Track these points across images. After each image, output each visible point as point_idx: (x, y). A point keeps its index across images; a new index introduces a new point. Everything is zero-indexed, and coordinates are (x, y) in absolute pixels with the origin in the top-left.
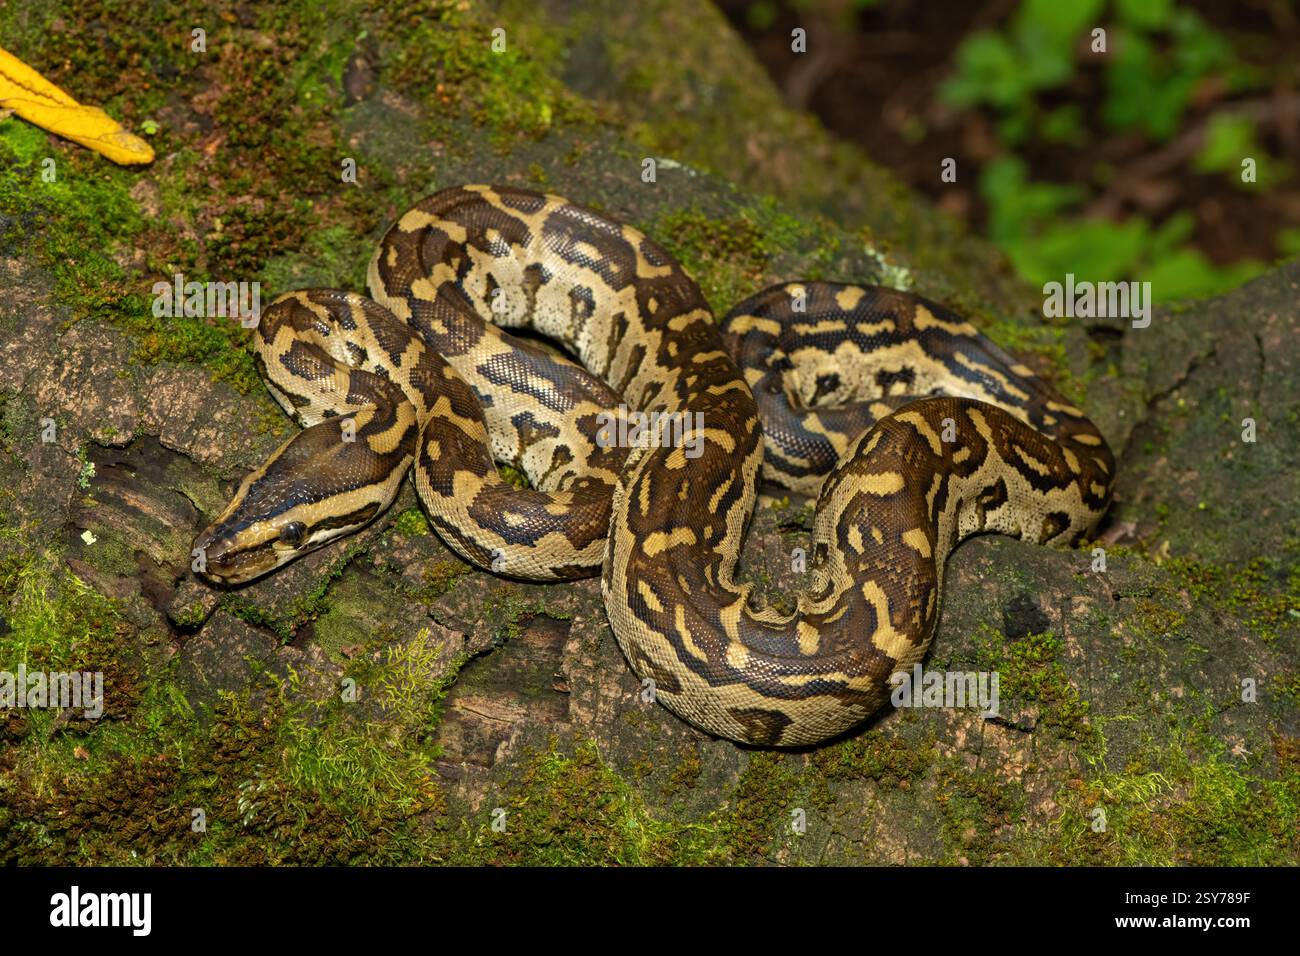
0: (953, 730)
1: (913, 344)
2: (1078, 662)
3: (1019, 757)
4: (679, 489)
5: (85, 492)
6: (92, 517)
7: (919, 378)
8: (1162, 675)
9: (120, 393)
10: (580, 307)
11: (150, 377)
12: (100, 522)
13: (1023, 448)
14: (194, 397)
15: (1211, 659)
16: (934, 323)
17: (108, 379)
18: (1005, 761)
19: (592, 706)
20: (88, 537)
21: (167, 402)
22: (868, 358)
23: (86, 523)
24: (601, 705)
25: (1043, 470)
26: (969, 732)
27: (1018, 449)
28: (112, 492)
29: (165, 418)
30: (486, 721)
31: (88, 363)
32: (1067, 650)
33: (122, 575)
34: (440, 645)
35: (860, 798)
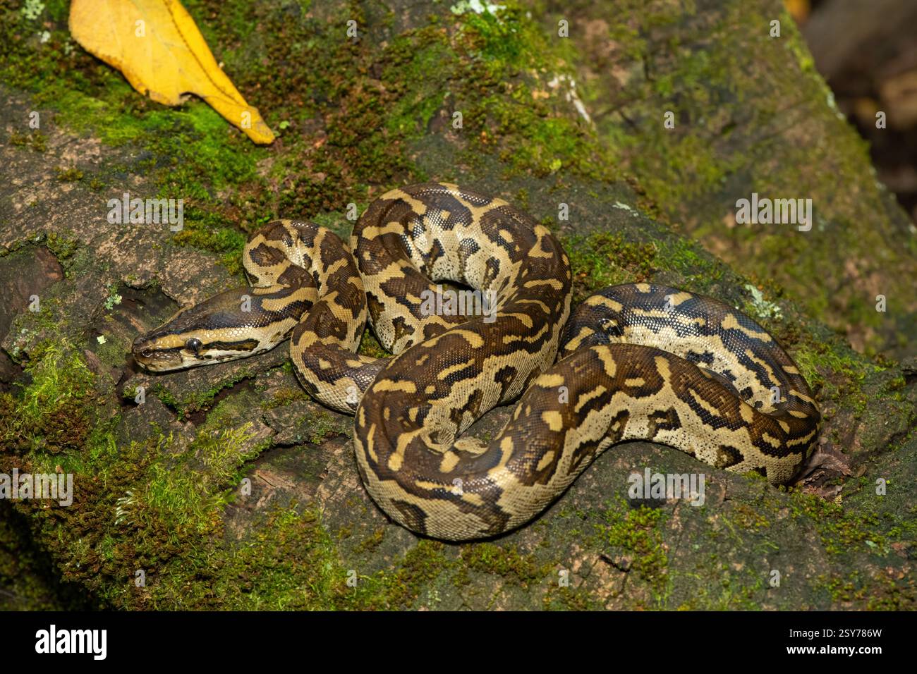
0: (574, 558)
1: (717, 338)
2: (674, 533)
3: (610, 585)
4: (419, 358)
5: (108, 312)
6: (108, 328)
7: (716, 361)
8: (731, 554)
9: (150, 257)
10: (491, 271)
11: (175, 253)
12: (112, 332)
13: (698, 392)
14: (196, 269)
15: (778, 554)
16: (736, 326)
17: (146, 248)
18: (600, 586)
19: (333, 489)
20: (101, 340)
21: (177, 269)
22: (681, 341)
23: (103, 331)
24: (339, 490)
25: (714, 412)
26: (584, 563)
27: (692, 392)
28: (124, 315)
29: (172, 277)
30: (269, 487)
31: (139, 236)
32: (670, 524)
33: (115, 367)
34: (254, 434)
35: (490, 588)
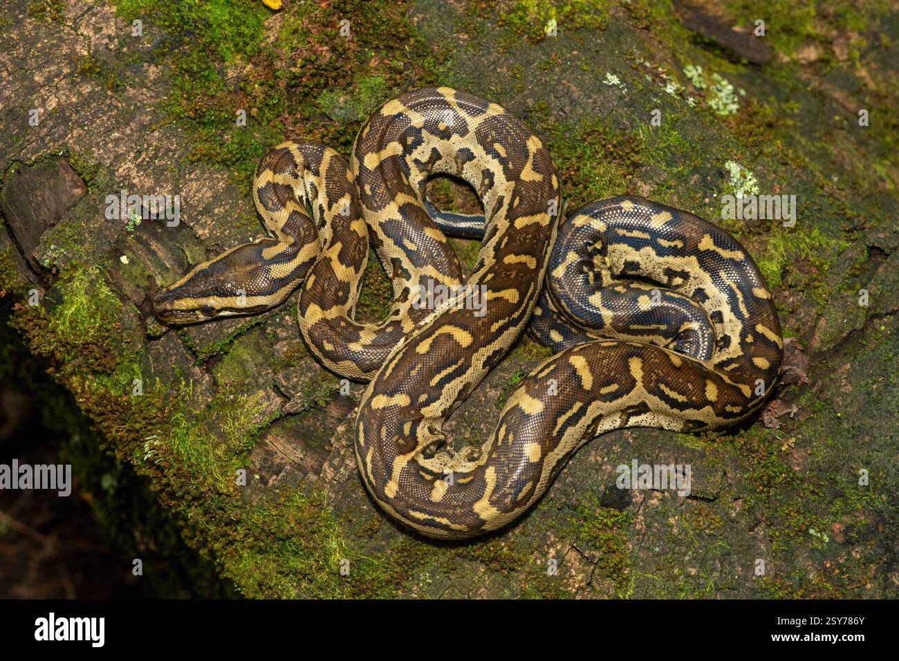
0: (549, 547)
1: (693, 258)
2: (638, 532)
3: (580, 578)
4: (413, 368)
5: (129, 233)
6: (130, 248)
7: (691, 278)
8: (687, 558)
9: (166, 181)
10: (487, 181)
11: (190, 174)
12: (134, 253)
13: (667, 385)
14: (209, 194)
15: (729, 554)
16: (712, 247)
17: (162, 170)
18: (571, 577)
19: (337, 469)
20: (124, 259)
21: (192, 194)
22: (661, 259)
23: (126, 252)
24: (342, 470)
25: (681, 398)
26: (558, 552)
27: (662, 387)
28: (145, 237)
29: (187, 203)
30: (280, 454)
31: (156, 156)
32: (635, 524)
33: (138, 286)
34: (266, 404)
35: (475, 572)
